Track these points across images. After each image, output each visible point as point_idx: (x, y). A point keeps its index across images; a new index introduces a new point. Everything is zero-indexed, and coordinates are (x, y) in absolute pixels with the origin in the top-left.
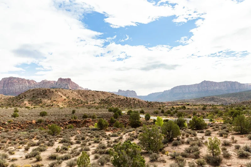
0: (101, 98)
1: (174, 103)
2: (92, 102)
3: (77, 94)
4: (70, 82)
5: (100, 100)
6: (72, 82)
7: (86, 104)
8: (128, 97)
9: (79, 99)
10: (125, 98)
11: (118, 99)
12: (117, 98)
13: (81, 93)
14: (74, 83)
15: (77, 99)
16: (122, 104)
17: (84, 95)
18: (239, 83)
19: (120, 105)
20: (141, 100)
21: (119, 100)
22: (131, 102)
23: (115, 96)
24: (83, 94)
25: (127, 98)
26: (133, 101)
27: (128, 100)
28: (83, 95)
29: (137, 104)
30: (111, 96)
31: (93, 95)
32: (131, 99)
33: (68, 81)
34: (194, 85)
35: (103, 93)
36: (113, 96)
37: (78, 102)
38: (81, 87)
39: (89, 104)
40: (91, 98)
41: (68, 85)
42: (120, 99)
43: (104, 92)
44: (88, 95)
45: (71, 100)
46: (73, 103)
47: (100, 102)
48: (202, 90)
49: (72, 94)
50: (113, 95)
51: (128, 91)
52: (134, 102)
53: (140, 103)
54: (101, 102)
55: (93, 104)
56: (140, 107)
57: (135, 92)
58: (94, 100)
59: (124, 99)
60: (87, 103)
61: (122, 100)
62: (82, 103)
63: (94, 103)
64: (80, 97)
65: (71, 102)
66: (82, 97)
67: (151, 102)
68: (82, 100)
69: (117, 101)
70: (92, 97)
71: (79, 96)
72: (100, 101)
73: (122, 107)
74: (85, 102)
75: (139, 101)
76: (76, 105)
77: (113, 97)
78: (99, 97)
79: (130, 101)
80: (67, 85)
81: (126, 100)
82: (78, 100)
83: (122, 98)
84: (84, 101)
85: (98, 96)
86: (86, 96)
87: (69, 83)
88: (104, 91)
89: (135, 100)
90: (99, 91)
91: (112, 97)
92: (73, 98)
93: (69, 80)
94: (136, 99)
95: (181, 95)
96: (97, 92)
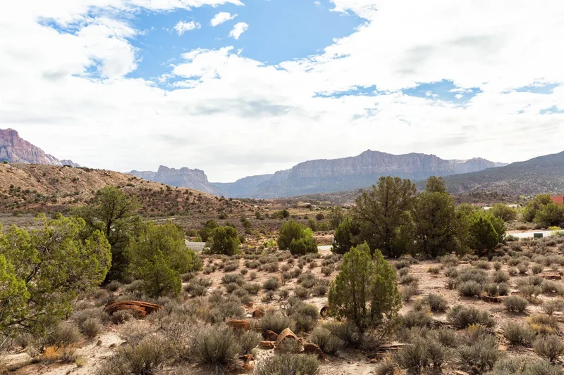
0: (97, 188)
1: (289, 202)
2: (68, 199)
3: (26, 175)
4: (15, 141)
5: (93, 192)
6: (21, 140)
7: (50, 204)
8: (173, 188)
9: (31, 189)
10: (164, 188)
11: (146, 190)
12: (141, 190)
13: (40, 173)
14: (28, 144)
15: (24, 188)
16: (154, 204)
17: (46, 180)
18: (439, 158)
19: (149, 206)
20: (206, 195)
21: (146, 193)
22: (179, 200)
23: (138, 183)
24: (44, 175)
25: (169, 189)
26: (186, 195)
27: (170, 193)
28: (43, 179)
29: (193, 204)
30: (127, 182)
31: (74, 180)
32: (179, 192)
33: (9, 138)
34: (346, 159)
35: (105, 174)
36: (132, 183)
37: (27, 196)
38: (49, 156)
39: (57, 204)
40: (68, 188)
41: (9, 149)
42: (150, 190)
43: (109, 172)
44: (60, 179)
45: (5, 191)
46: (12, 199)
47: (92, 199)
48: (361, 173)
49: (10, 174)
50: (134, 180)
51: (184, 169)
52: (187, 199)
53: (204, 202)
54: (96, 198)
55: (70, 202)
56: (200, 212)
57: (203, 172)
58: (77, 194)
59: (162, 191)
60: (55, 201)
61: (155, 194)
62: (36, 201)
63: (75, 202)
64: (35, 183)
65: (6, 198)
66: (42, 183)
67: (231, 200)
68: (39, 192)
69: (142, 195)
70: (72, 184)
71: (33, 180)
72: (93, 196)
73: (152, 210)
74: (48, 198)
75: (200, 197)
76: (18, 207)
77: (131, 185)
78: (91, 185)
79: (177, 195)
80: (5, 147)
81: (167, 195)
82: (28, 191)
83: (156, 189)
84: (45, 195)
85: (90, 182)
86: (54, 182)
87: (12, 141)
88: (107, 169)
89: (191, 194)
90: (92, 170)
91: (128, 185)
92: (12, 186)
93: (13, 133)
94: (194, 192)
95: (316, 183)
96: (87, 170)
